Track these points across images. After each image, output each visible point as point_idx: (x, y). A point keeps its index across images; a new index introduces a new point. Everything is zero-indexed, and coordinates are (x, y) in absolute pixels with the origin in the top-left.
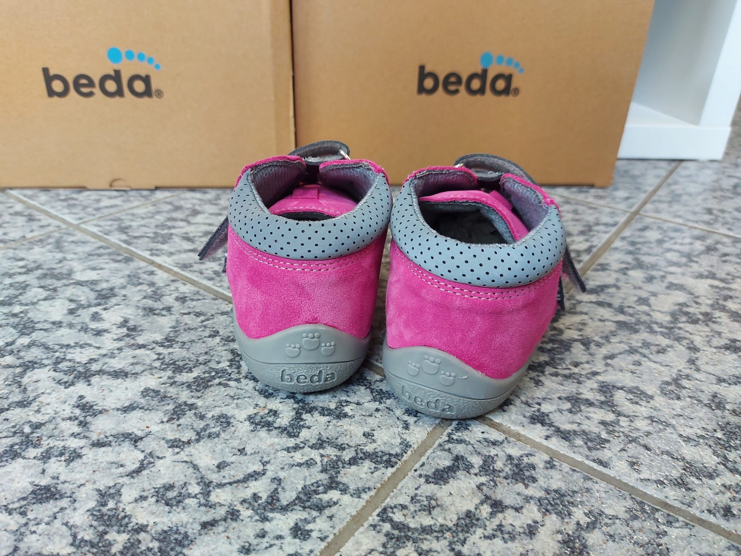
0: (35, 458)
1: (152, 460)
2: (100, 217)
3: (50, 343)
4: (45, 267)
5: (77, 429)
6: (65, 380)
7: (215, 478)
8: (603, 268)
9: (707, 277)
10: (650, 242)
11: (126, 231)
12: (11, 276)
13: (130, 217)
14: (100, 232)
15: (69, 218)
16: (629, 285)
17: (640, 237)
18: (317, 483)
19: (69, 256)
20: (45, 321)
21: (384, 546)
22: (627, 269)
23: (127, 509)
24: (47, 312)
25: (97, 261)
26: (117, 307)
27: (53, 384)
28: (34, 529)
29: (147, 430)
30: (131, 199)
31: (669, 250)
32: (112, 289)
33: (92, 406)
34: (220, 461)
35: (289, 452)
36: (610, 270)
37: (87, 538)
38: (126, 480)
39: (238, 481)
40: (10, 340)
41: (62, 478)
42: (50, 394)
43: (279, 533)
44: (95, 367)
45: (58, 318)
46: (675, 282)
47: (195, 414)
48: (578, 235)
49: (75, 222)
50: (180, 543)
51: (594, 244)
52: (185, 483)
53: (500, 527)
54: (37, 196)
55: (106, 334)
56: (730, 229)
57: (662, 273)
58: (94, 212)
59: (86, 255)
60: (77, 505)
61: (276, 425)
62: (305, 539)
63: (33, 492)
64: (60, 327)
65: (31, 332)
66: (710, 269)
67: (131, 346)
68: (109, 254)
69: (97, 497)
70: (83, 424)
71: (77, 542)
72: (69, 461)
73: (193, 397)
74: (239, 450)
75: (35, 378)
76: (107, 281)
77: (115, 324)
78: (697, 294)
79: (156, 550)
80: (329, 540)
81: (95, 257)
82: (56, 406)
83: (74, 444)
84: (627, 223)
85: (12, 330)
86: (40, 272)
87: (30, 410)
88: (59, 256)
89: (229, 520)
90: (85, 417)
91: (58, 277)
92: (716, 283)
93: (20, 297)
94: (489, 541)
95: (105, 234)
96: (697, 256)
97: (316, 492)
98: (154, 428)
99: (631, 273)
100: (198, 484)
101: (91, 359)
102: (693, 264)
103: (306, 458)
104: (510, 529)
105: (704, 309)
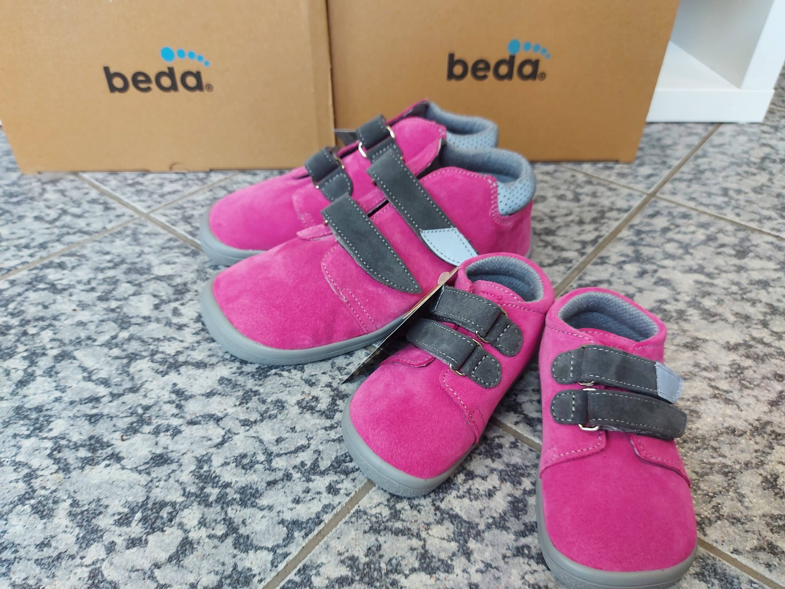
0: (149, 433)
1: (230, 435)
2: (166, 205)
3: (145, 337)
4: (128, 261)
5: (175, 411)
6: (161, 370)
7: (275, 449)
8: (603, 261)
9: (695, 271)
10: (655, 231)
11: (190, 221)
12: (102, 270)
13: (191, 205)
14: (168, 222)
15: (140, 206)
16: (621, 280)
17: (648, 224)
18: (345, 454)
19: (147, 250)
20: (138, 316)
21: (388, 501)
22: (624, 262)
23: (217, 472)
24: (138, 308)
25: (170, 255)
26: (191, 302)
27: (153, 374)
28: (157, 484)
29: (225, 412)
30: (190, 182)
31: (670, 240)
32: (185, 284)
33: (183, 392)
34: (278, 436)
35: (326, 430)
36: (608, 264)
37: (192, 491)
38: (214, 450)
39: (291, 452)
40: (113, 334)
41: (170, 448)
42: (151, 381)
43: (318, 490)
44: (181, 359)
45: (146, 313)
46: (664, 276)
47: (259, 399)
48: (590, 223)
49: (145, 211)
50: (253, 495)
51: (602, 233)
52: (255, 453)
53: (469, 491)
54: (107, 181)
55: (186, 328)
56: (738, 215)
57: (654, 267)
58: (160, 199)
59: (159, 249)
60: (182, 468)
61: (317, 409)
62: (335, 495)
63: (152, 459)
64: (150, 321)
65: (129, 327)
66: (701, 262)
67: (206, 340)
68: (179, 247)
69: (196, 462)
70: (179, 407)
71: (187, 494)
72: (174, 435)
73: (256, 385)
74: (291, 429)
75: (138, 368)
76: (181, 276)
77: (192, 319)
78: (679, 290)
79: (238, 500)
80: (352, 495)
81: (167, 250)
82: (158, 391)
83: (175, 422)
84: (641, 207)
85: (113, 324)
86: (124, 267)
87: (140, 396)
88: (138, 249)
89: (285, 480)
90: (180, 401)
91: (140, 272)
92: (702, 278)
93: (114, 293)
94: (459, 500)
95: (172, 224)
96: (694, 247)
97: (345, 461)
98: (230, 411)
99: (627, 267)
100: (263, 453)
101: (178, 352)
102: (688, 257)
103: (338, 436)
104: (475, 492)
105: (681, 306)
